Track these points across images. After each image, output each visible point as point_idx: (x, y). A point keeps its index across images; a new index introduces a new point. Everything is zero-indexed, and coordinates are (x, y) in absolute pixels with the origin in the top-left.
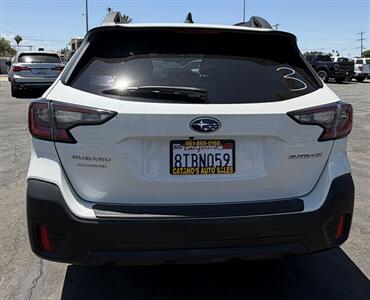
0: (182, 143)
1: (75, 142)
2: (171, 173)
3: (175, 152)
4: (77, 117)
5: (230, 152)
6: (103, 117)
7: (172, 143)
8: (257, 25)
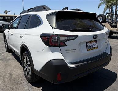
0: (88, 42)
1: (66, 46)
2: (87, 50)
3: (87, 45)
4: (66, 38)
5: (96, 43)
6: (74, 37)
7: (86, 43)
8: (78, 10)
